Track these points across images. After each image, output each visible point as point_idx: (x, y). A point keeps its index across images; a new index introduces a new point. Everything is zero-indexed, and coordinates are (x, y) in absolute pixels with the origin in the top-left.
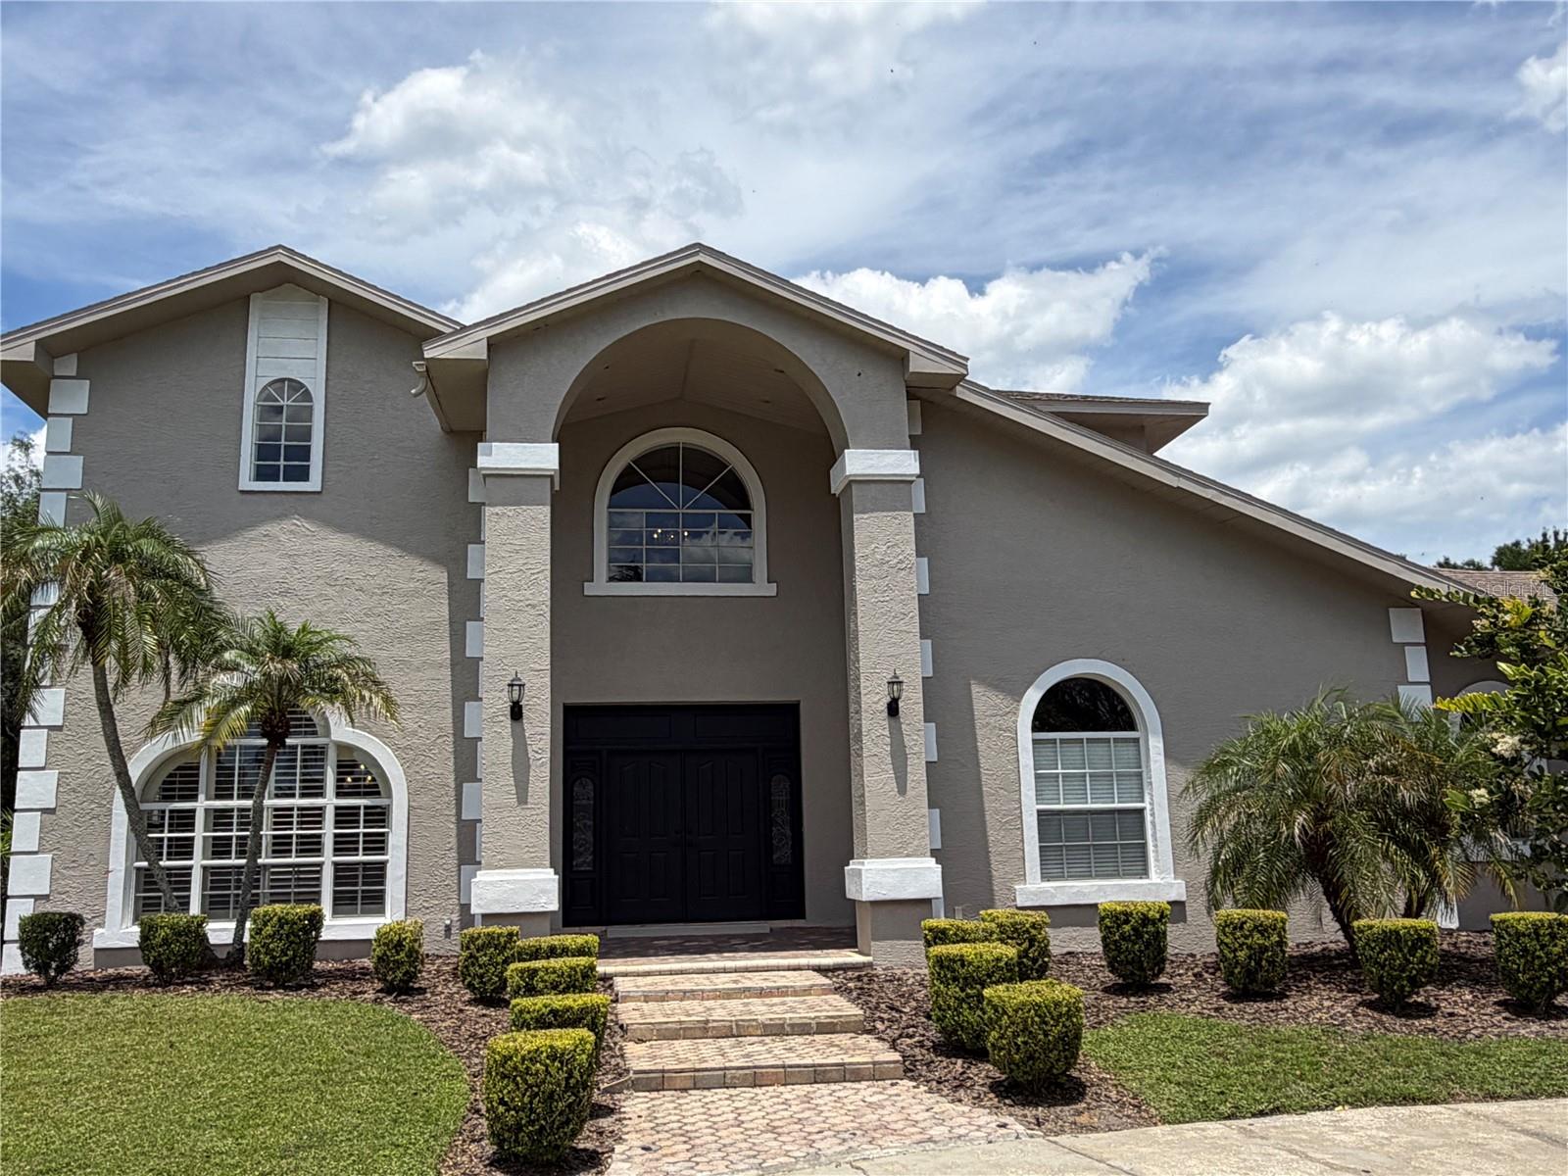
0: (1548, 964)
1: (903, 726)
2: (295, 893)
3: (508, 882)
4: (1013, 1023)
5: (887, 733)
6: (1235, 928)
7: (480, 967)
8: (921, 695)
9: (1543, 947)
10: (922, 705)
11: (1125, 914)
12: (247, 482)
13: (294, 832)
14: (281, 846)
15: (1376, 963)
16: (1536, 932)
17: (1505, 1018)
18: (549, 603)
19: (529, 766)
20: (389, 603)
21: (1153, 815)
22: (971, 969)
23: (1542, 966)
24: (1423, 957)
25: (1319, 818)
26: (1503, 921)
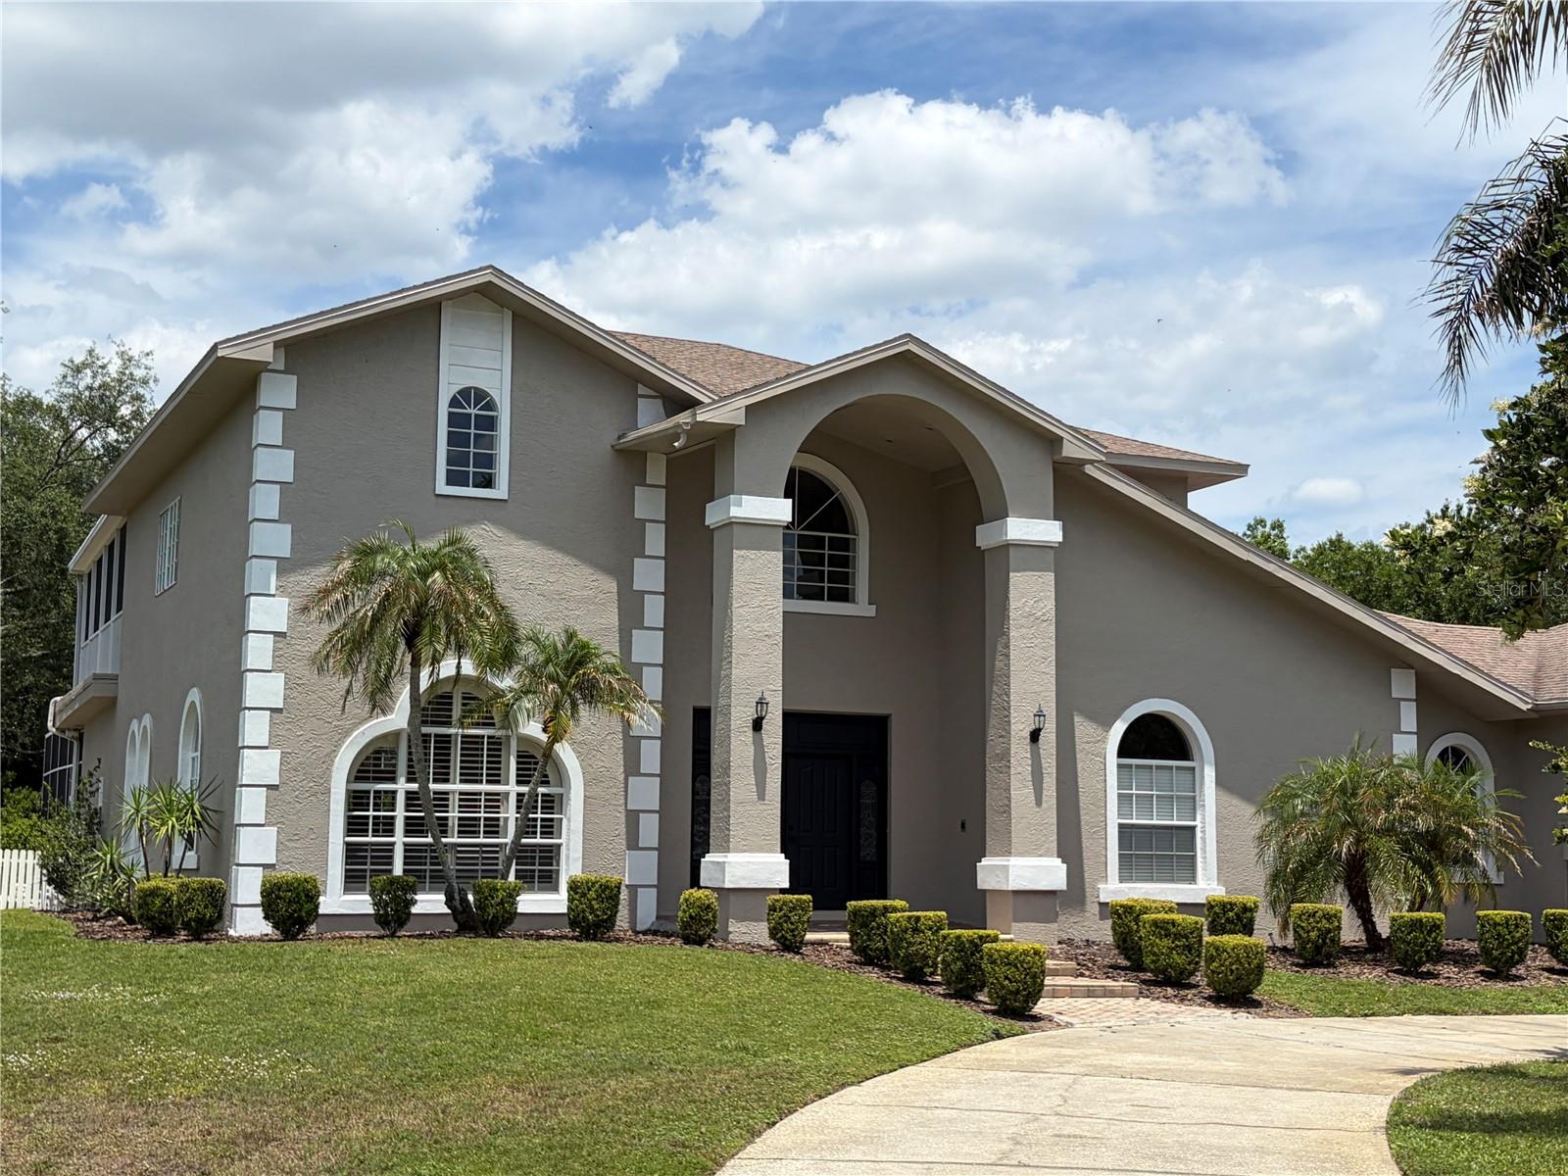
0: (1512, 944)
1: (1041, 751)
2: (483, 871)
3: (753, 863)
4: (1230, 957)
5: (1029, 756)
6: (1309, 916)
7: (792, 924)
8: (1055, 726)
9: (1510, 933)
10: (1054, 735)
11: (1231, 904)
12: (442, 488)
13: (482, 815)
14: (468, 827)
15: (1404, 941)
16: (1507, 922)
17: (1482, 980)
18: (781, 635)
19: (766, 769)
20: (567, 608)
21: (1203, 832)
22: (1180, 928)
23: (1508, 946)
24: (1436, 938)
25: (1358, 841)
26: (1486, 916)
